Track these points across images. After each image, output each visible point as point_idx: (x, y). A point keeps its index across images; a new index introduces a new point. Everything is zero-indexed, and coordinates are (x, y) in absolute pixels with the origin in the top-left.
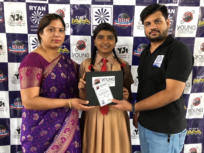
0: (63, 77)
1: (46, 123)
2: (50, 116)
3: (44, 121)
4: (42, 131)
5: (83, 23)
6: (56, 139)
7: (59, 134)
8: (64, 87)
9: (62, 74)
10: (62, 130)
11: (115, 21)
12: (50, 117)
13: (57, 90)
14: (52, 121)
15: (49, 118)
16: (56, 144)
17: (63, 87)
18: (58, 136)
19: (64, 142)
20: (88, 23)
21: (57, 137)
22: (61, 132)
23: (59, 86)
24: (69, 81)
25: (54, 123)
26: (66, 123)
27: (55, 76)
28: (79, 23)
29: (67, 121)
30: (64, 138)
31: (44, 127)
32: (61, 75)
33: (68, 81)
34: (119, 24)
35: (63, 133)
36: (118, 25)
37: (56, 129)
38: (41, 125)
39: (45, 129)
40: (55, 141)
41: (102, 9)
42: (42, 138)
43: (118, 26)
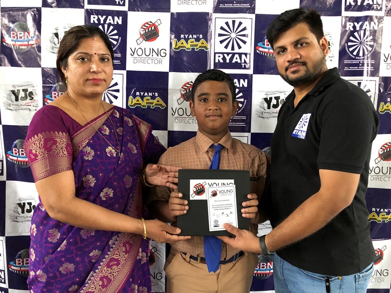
0: (109, 155)
1: (72, 248)
2: (80, 233)
3: (67, 243)
4: (63, 265)
5: (196, 47)
6: (90, 280)
7: (97, 271)
8: (111, 175)
9: (110, 149)
10: (103, 262)
11: (258, 44)
12: (81, 236)
13: (95, 181)
14: (85, 243)
15: (78, 239)
16: (90, 290)
17: (109, 176)
18: (94, 274)
19: (106, 286)
20: (206, 47)
21: (93, 276)
22: (100, 265)
23: (101, 175)
24: (122, 162)
25: (87, 250)
26: (112, 248)
27: (93, 153)
28: (188, 49)
29: (114, 244)
30: (107, 277)
31: (68, 256)
32: (107, 150)
33: (120, 162)
34: (266, 50)
35: (105, 268)
36: (265, 52)
37: (93, 261)
38: (60, 251)
39: (70, 261)
40: (88, 283)
41: (234, 22)
42: (64, 278)
43: (265, 54)
